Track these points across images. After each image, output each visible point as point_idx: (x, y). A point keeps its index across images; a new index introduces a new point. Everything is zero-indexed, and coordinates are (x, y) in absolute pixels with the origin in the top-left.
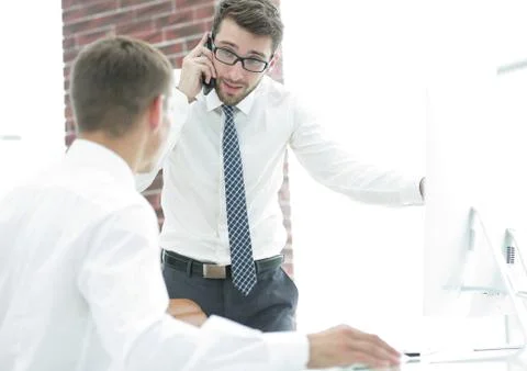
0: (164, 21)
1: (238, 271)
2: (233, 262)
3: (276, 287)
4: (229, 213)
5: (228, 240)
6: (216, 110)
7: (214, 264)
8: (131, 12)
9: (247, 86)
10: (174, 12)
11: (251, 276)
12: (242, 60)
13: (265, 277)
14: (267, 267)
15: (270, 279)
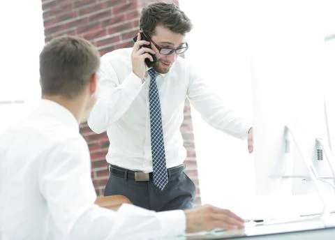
0: (107, 23)
2: (154, 169)
3: (181, 184)
4: (153, 138)
5: (151, 155)
7: (141, 172)
8: (86, 18)
10: (113, 16)
11: (165, 178)
13: (174, 178)
14: (175, 172)
15: (177, 180)
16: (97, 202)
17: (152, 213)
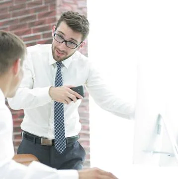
0: (32, 24)
1: (58, 142)
2: (56, 137)
3: (75, 150)
4: (56, 114)
5: (54, 127)
6: (53, 65)
7: (46, 138)
8: (17, 19)
9: (67, 53)
10: (37, 20)
11: (64, 144)
12: (66, 41)
13: (70, 145)
14: (71, 141)
15: (73, 147)
16: (14, 158)
17: (54, 170)
